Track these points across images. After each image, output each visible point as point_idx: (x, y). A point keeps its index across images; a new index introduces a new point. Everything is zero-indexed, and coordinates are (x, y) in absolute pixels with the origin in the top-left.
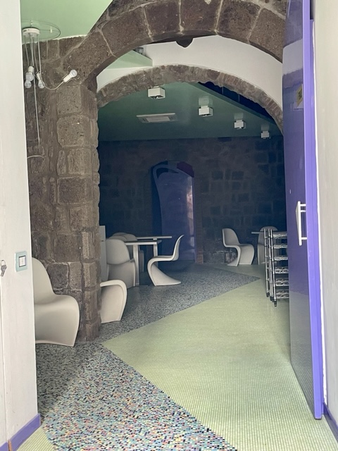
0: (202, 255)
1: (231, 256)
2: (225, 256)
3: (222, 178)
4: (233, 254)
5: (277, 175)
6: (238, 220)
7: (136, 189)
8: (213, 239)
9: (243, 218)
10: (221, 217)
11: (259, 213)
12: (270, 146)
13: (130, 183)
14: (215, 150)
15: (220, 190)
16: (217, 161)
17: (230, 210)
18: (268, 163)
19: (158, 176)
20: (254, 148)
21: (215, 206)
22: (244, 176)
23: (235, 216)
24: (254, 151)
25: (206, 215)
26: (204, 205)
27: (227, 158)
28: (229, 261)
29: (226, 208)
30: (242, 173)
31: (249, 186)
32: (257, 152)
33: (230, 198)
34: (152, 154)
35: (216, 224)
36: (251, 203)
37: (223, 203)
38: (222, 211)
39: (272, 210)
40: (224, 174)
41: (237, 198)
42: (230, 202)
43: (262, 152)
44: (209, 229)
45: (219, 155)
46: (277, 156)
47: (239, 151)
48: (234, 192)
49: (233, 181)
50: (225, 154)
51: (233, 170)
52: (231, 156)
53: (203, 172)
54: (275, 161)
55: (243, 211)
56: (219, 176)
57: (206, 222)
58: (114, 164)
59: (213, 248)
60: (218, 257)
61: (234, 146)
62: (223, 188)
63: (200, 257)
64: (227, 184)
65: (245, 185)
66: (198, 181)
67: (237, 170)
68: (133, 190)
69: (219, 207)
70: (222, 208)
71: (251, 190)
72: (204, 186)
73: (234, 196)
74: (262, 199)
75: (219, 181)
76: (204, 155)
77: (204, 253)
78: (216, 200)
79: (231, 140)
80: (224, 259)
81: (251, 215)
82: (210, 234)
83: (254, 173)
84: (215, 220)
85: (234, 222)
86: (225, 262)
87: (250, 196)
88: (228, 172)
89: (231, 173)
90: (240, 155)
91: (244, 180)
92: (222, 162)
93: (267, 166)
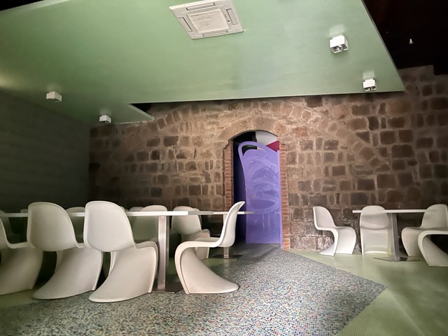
1: (324, 242)
2: (317, 242)
3: (312, 148)
5: (380, 144)
6: (331, 198)
7: (215, 161)
8: (302, 219)
9: (338, 194)
10: (312, 194)
11: (358, 189)
12: (371, 110)
13: (208, 154)
14: (303, 117)
15: (310, 162)
16: (306, 129)
17: (322, 185)
18: (368, 130)
19: (243, 152)
20: (351, 113)
21: (303, 180)
22: (340, 145)
23: (329, 192)
24: (351, 117)
25: (293, 192)
26: (290, 179)
27: (317, 126)
28: (322, 248)
29: (317, 184)
30: (337, 143)
31: (345, 157)
32: (355, 117)
33: (322, 172)
34: (233, 124)
35: (305, 203)
36: (348, 177)
37: (314, 177)
38: (312, 187)
39: (376, 186)
40: (315, 144)
41: (330, 171)
42: (322, 177)
43: (360, 117)
44: (297, 207)
45: (308, 122)
46: (380, 121)
47: (332, 117)
48: (327, 164)
49: (326, 151)
50: (316, 121)
51: (325, 139)
52: (323, 123)
53: (289, 142)
54: (377, 127)
55: (338, 187)
56: (308, 146)
57: (293, 199)
58: (192, 135)
59: (302, 231)
60: (308, 242)
61: (326, 112)
62: (314, 159)
63: (285, 241)
64: (318, 154)
65: (340, 156)
66: (284, 153)
67: (330, 139)
68: (212, 162)
69: (308, 182)
70: (312, 183)
71: (348, 163)
72: (290, 157)
73: (326, 169)
74: (362, 173)
75: (309, 151)
76: (290, 123)
77: (291, 236)
78: (305, 174)
79: (322, 106)
80: (315, 244)
81: (349, 192)
82: (298, 214)
83: (351, 142)
84: (303, 197)
85: (328, 199)
86: (317, 249)
87: (347, 170)
88: (319, 141)
89: (323, 143)
90: (334, 122)
91: (340, 150)
92: (312, 129)
93: (368, 133)
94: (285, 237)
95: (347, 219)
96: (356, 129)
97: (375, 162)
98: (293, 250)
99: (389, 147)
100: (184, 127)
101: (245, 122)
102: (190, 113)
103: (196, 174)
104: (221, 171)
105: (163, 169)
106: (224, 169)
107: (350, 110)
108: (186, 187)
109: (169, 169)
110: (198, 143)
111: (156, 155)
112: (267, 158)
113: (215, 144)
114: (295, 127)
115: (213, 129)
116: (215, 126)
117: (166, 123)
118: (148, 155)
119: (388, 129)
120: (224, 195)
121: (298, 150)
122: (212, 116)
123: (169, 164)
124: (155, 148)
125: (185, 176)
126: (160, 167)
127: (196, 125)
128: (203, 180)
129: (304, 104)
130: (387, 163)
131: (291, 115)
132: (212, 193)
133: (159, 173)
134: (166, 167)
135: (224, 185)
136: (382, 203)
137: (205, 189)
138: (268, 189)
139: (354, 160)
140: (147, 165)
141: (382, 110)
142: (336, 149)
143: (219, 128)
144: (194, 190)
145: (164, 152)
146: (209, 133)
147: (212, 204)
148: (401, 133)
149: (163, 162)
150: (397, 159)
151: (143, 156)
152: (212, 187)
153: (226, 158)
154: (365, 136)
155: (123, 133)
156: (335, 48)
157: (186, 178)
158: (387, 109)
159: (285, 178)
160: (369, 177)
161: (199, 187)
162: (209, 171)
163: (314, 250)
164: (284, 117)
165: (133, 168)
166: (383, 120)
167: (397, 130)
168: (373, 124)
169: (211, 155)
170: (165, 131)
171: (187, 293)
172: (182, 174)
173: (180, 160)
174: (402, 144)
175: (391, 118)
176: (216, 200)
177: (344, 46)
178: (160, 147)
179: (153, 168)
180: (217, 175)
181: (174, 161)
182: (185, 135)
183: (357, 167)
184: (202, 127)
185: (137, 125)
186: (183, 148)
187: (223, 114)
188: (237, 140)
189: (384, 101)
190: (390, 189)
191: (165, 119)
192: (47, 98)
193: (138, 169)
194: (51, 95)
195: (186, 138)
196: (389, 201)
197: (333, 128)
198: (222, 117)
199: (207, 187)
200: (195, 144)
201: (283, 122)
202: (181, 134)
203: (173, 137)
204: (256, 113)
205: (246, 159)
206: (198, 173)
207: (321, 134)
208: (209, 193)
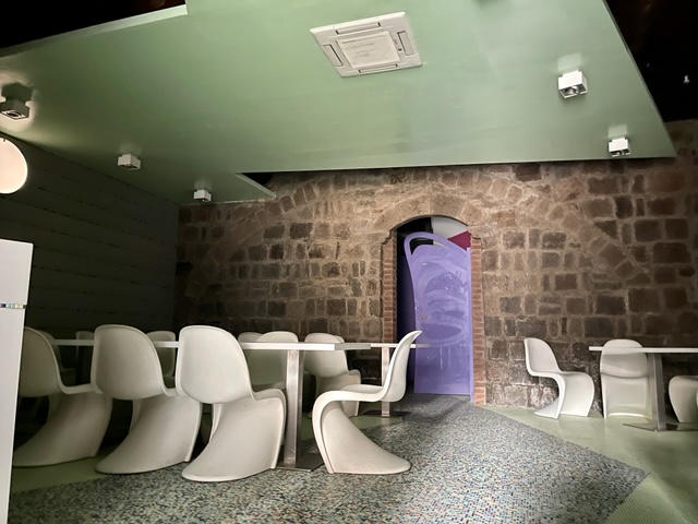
0: (484, 389)
1: (541, 394)
2: (529, 395)
3: (522, 246)
4: (547, 391)
5: (634, 242)
6: (554, 325)
7: (368, 263)
8: (507, 358)
9: (564, 320)
10: (522, 317)
11: (598, 312)
12: (620, 187)
13: (357, 252)
14: (510, 195)
15: (519, 267)
16: (513, 214)
17: (539, 305)
18: (615, 218)
19: (412, 250)
20: (586, 191)
21: (509, 296)
22: (567, 243)
23: (549, 316)
24: (586, 197)
25: (492, 314)
26: (487, 294)
27: (532, 210)
28: (537, 405)
29: (530, 302)
30: (563, 237)
31: (576, 261)
32: (593, 198)
33: (539, 283)
34: (397, 204)
35: (511, 331)
36: (582, 293)
37: (525, 291)
38: (522, 306)
39: (627, 308)
40: (527, 238)
41: (552, 282)
42: (539, 291)
43: (602, 197)
44: (498, 338)
45: (517, 204)
46: (634, 205)
47: (555, 196)
48: (547, 271)
49: (545, 251)
50: (529, 202)
51: (544, 230)
52: (541, 206)
53: (487, 235)
54: (630, 214)
55: (564, 307)
56: (517, 241)
57: (492, 326)
58: (333, 222)
59: (506, 376)
60: (515, 394)
61: (547, 189)
62: (526, 263)
63: (478, 391)
64: (532, 255)
65: (569, 257)
66: (478, 253)
67: (552, 231)
68: (363, 264)
69: (516, 300)
70: (523, 300)
71: (582, 270)
72: (487, 259)
73: (546, 278)
74: (604, 285)
75: (517, 250)
76: (489, 205)
77: (487, 384)
78: (512, 286)
79: (540, 178)
80: (526, 398)
81: (582, 317)
82: (499, 349)
83: (587, 237)
84: (508, 322)
85: (548, 327)
86: (529, 405)
87: (579, 280)
88: (535, 233)
89: (541, 237)
90: (559, 204)
91: (567, 248)
92: (524, 216)
93: (614, 222)
94: (477, 385)
95: (580, 358)
96: (595, 215)
97: (626, 269)
98: (490, 407)
99: (649, 246)
100: (322, 209)
101: (416, 202)
102: (331, 189)
103: (338, 282)
104: (377, 278)
105: (287, 273)
106: (382, 275)
107: (586, 185)
108: (323, 301)
109: (297, 275)
110: (343, 234)
111: (277, 252)
112: (450, 259)
113: (369, 236)
114: (496, 211)
115: (366, 213)
116: (369, 208)
117: (293, 202)
118: (266, 251)
119: (648, 217)
120: (381, 316)
121: (501, 247)
122: (365, 193)
123: (297, 266)
124: (277, 241)
125: (322, 285)
126: (283, 271)
127: (340, 207)
128: (350, 292)
129: (510, 175)
130: (646, 271)
131: (489, 193)
132: (363, 313)
133: (282, 280)
134: (293, 270)
135: (381, 300)
136: (636, 335)
137: (352, 306)
138: (451, 307)
139: (591, 265)
140: (263, 266)
141: (638, 188)
142: (562, 247)
143: (375, 212)
144: (336, 307)
145: (290, 247)
146: (360, 218)
147: (362, 331)
148: (669, 224)
149: (288, 262)
150: (662, 265)
151: (257, 253)
152: (364, 303)
153: (385, 258)
154: (609, 228)
155: (228, 217)
156: (567, 90)
157: (323, 288)
158: (646, 184)
159: (479, 291)
160: (617, 293)
161: (343, 302)
162: (359, 278)
163: (525, 407)
164: (479, 196)
165: (243, 272)
166: (640, 202)
167: (662, 219)
168: (623, 208)
169: (363, 252)
170: (292, 216)
171: (331, 472)
172: (317, 282)
173: (314, 260)
174: (671, 241)
175: (653, 199)
176: (368, 324)
177: (581, 87)
178: (285, 239)
179: (273, 272)
180: (372, 284)
181: (304, 260)
182: (322, 221)
183: (596, 276)
184: (349, 209)
185: (250, 206)
186: (320, 242)
187: (382, 190)
188: (402, 230)
189: (641, 172)
190: (650, 313)
191: (292, 198)
192: (120, 163)
193: (250, 273)
194: (125, 160)
195: (325, 227)
196: (649, 332)
197: (557, 214)
198: (382, 194)
199: (355, 301)
200: (338, 235)
201: (476, 203)
202: (316, 221)
203: (304, 226)
204: (435, 189)
205: (416, 261)
206: (341, 281)
207: (537, 223)
208: (358, 312)
